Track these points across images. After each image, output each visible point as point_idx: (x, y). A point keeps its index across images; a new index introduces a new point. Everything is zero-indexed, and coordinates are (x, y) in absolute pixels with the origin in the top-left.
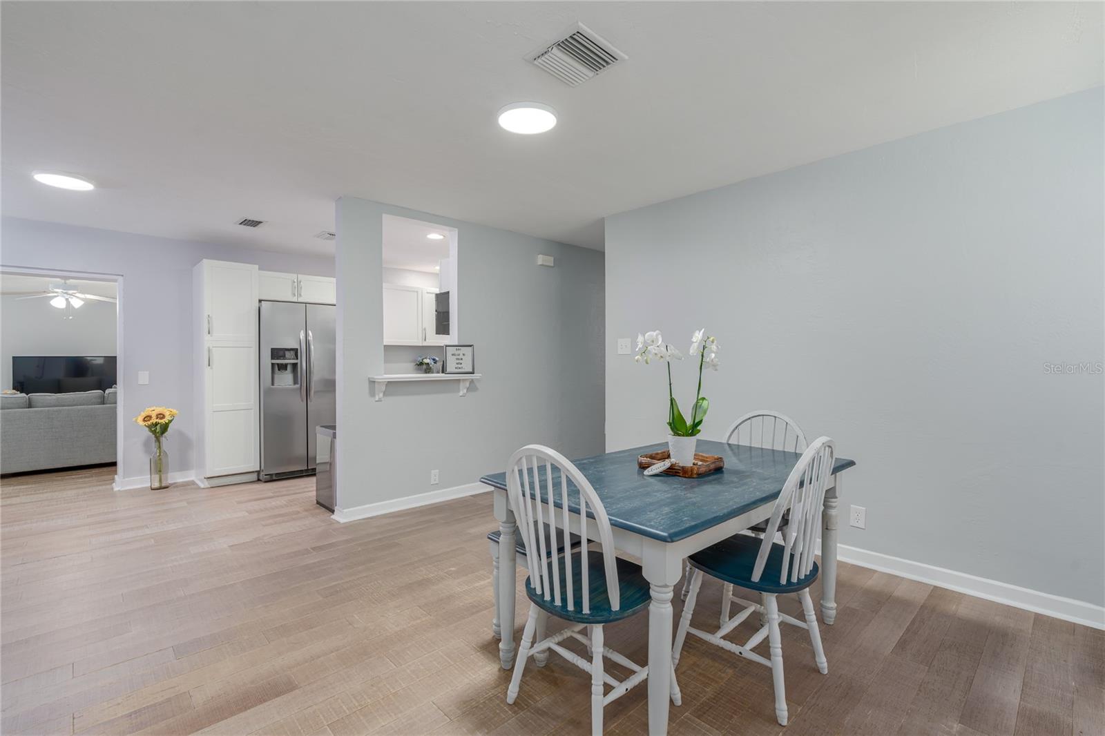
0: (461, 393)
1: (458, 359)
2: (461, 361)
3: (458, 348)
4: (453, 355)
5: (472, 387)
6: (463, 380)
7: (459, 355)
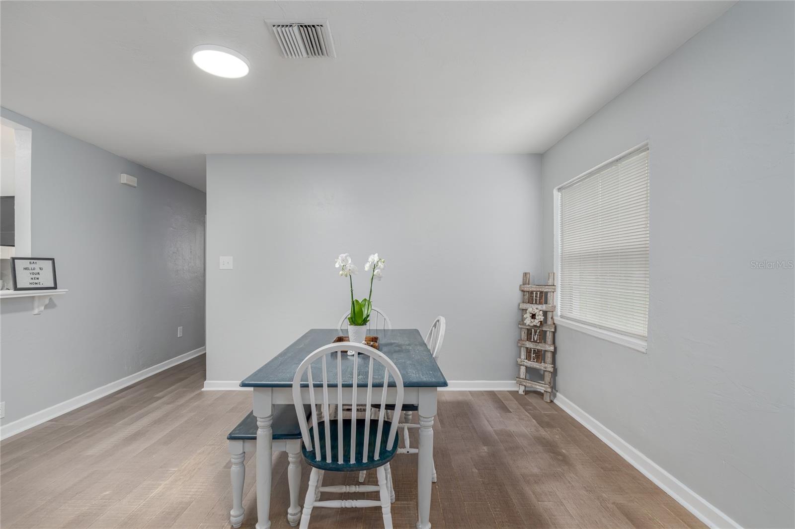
0: (36, 311)
1: (33, 274)
2: (37, 276)
3: (32, 261)
4: (25, 269)
5: (51, 305)
6: (39, 297)
7: (34, 269)
